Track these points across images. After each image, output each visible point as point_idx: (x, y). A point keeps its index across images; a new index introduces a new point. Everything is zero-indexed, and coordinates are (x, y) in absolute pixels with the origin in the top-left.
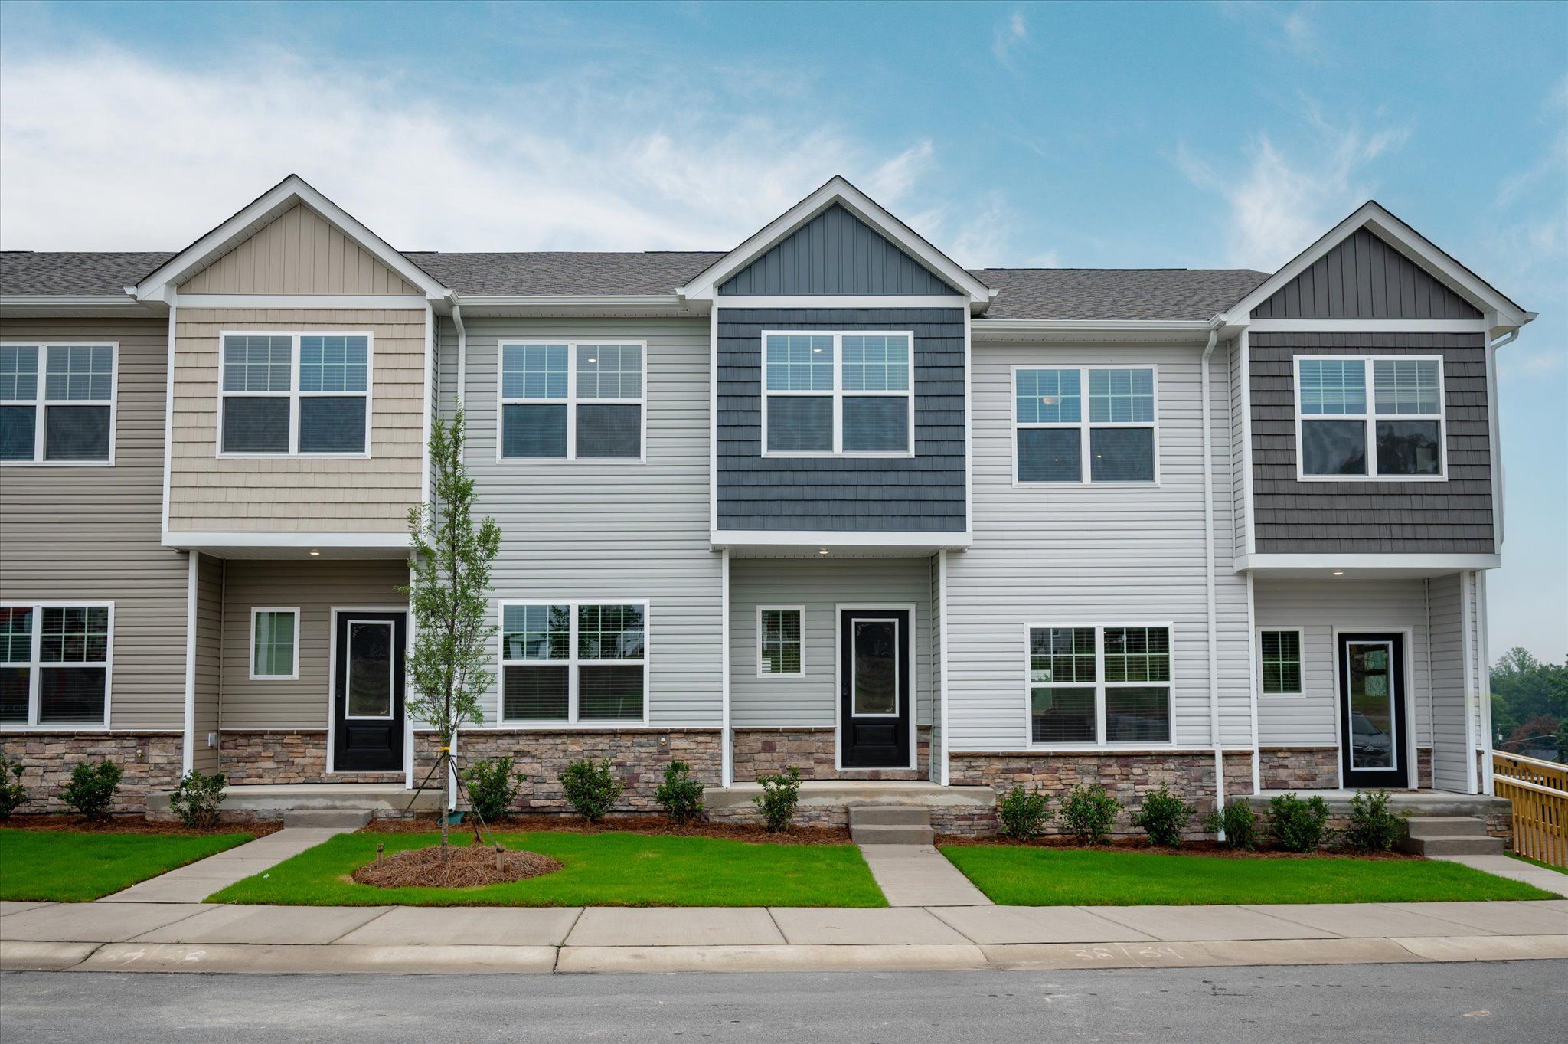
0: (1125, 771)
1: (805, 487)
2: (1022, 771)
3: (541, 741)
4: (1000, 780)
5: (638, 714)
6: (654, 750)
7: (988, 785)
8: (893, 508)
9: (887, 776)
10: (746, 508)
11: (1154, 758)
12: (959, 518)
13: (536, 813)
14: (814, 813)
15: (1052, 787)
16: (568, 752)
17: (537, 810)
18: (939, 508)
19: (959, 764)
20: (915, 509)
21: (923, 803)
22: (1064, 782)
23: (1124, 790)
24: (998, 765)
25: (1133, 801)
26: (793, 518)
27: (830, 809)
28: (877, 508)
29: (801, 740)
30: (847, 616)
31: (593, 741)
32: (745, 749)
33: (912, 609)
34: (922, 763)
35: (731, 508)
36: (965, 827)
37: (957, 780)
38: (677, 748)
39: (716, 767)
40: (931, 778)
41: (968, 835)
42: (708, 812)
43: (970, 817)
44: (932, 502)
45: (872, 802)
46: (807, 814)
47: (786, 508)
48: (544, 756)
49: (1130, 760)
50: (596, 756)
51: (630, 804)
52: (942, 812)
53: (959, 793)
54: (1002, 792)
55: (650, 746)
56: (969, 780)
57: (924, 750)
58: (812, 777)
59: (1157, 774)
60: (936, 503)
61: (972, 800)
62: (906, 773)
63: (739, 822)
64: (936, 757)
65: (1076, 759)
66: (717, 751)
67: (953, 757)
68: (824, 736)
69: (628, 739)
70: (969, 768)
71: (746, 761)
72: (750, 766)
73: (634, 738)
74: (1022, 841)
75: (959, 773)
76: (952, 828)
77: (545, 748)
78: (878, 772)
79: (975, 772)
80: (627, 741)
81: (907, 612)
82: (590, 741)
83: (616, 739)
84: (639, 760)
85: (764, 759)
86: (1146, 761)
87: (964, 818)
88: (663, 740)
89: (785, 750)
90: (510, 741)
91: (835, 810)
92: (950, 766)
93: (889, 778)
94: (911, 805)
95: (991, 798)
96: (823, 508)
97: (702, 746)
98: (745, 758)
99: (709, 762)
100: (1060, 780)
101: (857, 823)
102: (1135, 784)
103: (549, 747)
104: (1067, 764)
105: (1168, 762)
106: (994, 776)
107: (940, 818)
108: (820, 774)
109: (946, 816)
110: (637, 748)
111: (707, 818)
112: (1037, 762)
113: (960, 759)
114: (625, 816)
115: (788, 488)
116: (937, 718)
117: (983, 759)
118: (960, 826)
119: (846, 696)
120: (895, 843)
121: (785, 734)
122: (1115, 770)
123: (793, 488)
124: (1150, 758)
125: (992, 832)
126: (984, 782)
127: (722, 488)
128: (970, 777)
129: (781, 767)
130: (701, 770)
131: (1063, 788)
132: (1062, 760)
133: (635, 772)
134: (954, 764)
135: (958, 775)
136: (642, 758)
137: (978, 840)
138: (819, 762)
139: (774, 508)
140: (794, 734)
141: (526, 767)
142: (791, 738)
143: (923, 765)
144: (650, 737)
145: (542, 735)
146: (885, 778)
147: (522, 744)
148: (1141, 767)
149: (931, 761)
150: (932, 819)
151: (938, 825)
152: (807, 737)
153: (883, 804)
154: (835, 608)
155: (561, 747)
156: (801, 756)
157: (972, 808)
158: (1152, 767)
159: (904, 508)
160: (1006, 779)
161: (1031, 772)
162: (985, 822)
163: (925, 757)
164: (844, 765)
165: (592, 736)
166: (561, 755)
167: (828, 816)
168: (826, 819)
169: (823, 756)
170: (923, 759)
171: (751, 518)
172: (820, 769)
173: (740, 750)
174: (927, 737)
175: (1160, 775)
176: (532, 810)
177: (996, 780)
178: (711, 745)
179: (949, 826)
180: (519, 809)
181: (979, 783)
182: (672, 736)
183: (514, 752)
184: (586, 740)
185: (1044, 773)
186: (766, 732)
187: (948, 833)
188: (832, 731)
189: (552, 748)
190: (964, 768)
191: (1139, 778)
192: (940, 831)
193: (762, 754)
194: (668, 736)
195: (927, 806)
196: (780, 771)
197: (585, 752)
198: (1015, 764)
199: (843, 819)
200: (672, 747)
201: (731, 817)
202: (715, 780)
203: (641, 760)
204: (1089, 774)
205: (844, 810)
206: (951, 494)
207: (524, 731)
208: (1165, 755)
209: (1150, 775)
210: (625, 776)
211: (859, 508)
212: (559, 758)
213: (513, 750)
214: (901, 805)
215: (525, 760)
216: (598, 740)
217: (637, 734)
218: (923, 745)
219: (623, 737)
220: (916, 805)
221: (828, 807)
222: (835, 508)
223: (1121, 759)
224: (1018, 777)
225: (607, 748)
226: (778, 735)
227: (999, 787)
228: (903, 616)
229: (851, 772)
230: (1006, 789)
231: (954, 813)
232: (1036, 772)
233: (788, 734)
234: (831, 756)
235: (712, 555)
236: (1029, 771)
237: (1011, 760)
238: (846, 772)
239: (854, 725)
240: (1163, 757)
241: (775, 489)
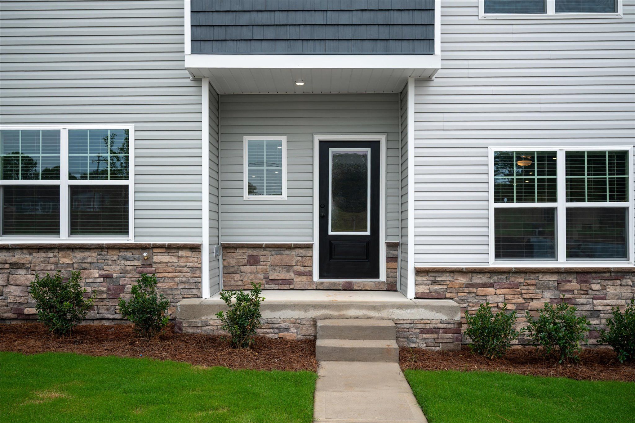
0: (584, 286)
1: (276, 13)
2: (484, 285)
3: (34, 254)
4: (463, 294)
5: (124, 231)
6: (138, 263)
7: (452, 299)
8: (362, 33)
9: (359, 287)
10: (219, 33)
11: (613, 274)
12: (428, 41)
13: (30, 319)
14: (283, 325)
15: (514, 301)
16: (59, 265)
17: (31, 317)
18: (407, 32)
19: (425, 278)
20: (384, 33)
21: (389, 317)
22: (525, 296)
23: (583, 304)
24: (462, 280)
25: (591, 314)
26: (264, 43)
27: (299, 321)
28: (347, 33)
29: (282, 254)
30: (325, 146)
31: (82, 255)
32: (233, 262)
33: (383, 139)
34: (390, 275)
35: (204, 33)
36: (430, 340)
37: (423, 293)
38: (159, 261)
39: (196, 279)
40: (398, 289)
41: (433, 348)
42: (181, 323)
43: (435, 331)
44: (400, 27)
45: (340, 315)
46: (277, 326)
47: (258, 33)
48: (37, 268)
49: (589, 276)
50: (85, 269)
51: (116, 313)
52: (408, 326)
53: (425, 307)
54: (465, 305)
55: (135, 259)
56: (433, 293)
57: (393, 265)
58: (291, 287)
59: (615, 289)
60: (405, 28)
61: (437, 314)
62: (375, 284)
63: (211, 333)
64: (403, 271)
65: (537, 275)
66: (196, 265)
67: (419, 272)
68: (303, 252)
69: (114, 253)
70: (434, 282)
71: (233, 273)
72: (237, 277)
73: (120, 252)
74: (489, 359)
75: (424, 286)
76: (418, 341)
77: (38, 261)
78: (350, 283)
79: (440, 287)
80: (113, 255)
81: (378, 142)
82: (79, 255)
83: (103, 253)
84: (124, 272)
85: (249, 271)
86: (604, 277)
87: (429, 331)
88: (145, 254)
89: (269, 263)
90: (7, 254)
91: (304, 322)
92: (416, 280)
93: (360, 288)
94: (378, 318)
95: (456, 313)
96: (294, 33)
97: (183, 260)
98: (232, 270)
99: (189, 274)
100: (521, 294)
101: (323, 337)
102: (594, 299)
103: (42, 259)
104: (528, 279)
105: (626, 279)
106: (458, 289)
107: (405, 332)
108: (299, 284)
109: (411, 329)
110: (123, 262)
111: (180, 329)
112: (500, 277)
113: (426, 274)
114: (113, 323)
115: (260, 14)
116: (404, 236)
117: (448, 274)
118: (425, 339)
119: (324, 216)
120: (359, 361)
121: (268, 249)
122: (574, 285)
123: (265, 14)
124: (608, 274)
125: (456, 345)
126: (448, 295)
127: (195, 14)
128: (435, 291)
129: (265, 278)
130: (182, 282)
131: (524, 301)
132: (523, 275)
133: (121, 283)
134: (419, 278)
135: (423, 289)
136: (127, 271)
137: (444, 354)
138: (299, 274)
139: (246, 33)
140: (276, 249)
141: (21, 278)
142: (273, 253)
143: (392, 277)
144: (134, 252)
145: (36, 249)
146: (357, 288)
147: (17, 257)
148: (599, 283)
149: (398, 274)
150: (398, 332)
151: (404, 338)
152: (288, 252)
153: (350, 318)
154: (313, 138)
155: (52, 260)
156: (282, 268)
157: (437, 322)
158: (610, 283)
159: (373, 32)
160: (468, 293)
161: (493, 287)
162: (450, 335)
163: (393, 270)
164: (321, 276)
165: (81, 250)
166: (53, 267)
167: (296, 328)
168: (295, 331)
169: (302, 268)
170: (391, 272)
171: (224, 43)
172: (299, 280)
173: (228, 263)
174: (395, 253)
175: (618, 290)
176: (27, 317)
177: (460, 294)
178: (191, 259)
179: (415, 339)
180: (15, 316)
181: (443, 297)
182: (155, 250)
183: (10, 264)
184: (75, 254)
185: (505, 288)
186: (251, 247)
187: (413, 345)
188: (309, 247)
189: (44, 261)
190: (429, 282)
191: (598, 293)
192: (405, 344)
193: (248, 266)
194: (151, 251)
195: (393, 320)
196: (264, 281)
197: (75, 265)
198: (478, 279)
199: (311, 331)
200: (154, 261)
201: (204, 328)
202: (195, 291)
203: (126, 272)
204: (549, 288)
205: (312, 323)
206: (420, 18)
207: (18, 245)
208: (625, 272)
209: (608, 290)
210: (112, 287)
211: (329, 33)
212: (51, 270)
213: (9, 262)
214: (368, 318)
215: (21, 271)
216: (86, 254)
217: (122, 248)
218: (391, 259)
219: (110, 251)
220: (383, 319)
221: (296, 319)
222: (306, 33)
223: (580, 275)
224: (480, 291)
225: (95, 261)
226: (262, 250)
227: (462, 300)
228: (375, 146)
229: (327, 283)
230: (469, 302)
231: (420, 326)
232: (498, 287)
233: (271, 249)
234: (308, 269)
235: (193, 83)
236: (491, 286)
237: (474, 275)
238: (322, 283)
239: (330, 241)
240: (622, 273)
241: (247, 15)
